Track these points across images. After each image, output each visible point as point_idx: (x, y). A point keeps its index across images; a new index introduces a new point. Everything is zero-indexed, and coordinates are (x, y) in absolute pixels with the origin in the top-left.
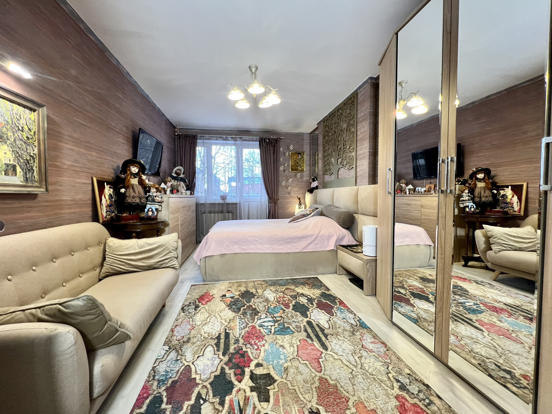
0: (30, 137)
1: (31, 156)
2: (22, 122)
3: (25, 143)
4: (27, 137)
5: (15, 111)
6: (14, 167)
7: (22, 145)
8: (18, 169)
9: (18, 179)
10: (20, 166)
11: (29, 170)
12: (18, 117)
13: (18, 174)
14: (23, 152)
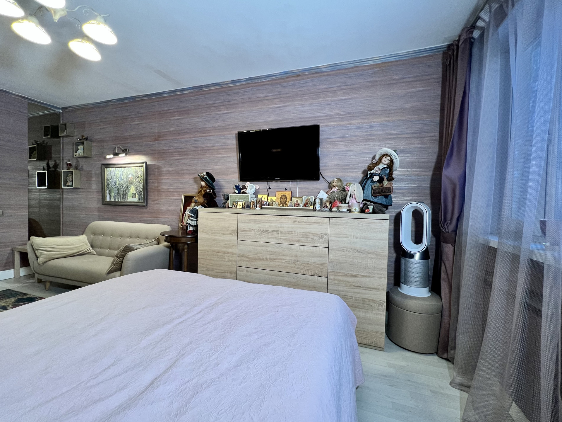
0: (141, 179)
1: (141, 188)
2: (139, 173)
3: (139, 183)
4: (140, 180)
5: (136, 170)
6: (135, 194)
7: (138, 184)
8: (137, 195)
9: (136, 200)
10: (137, 193)
11: (140, 195)
12: (137, 172)
13: (136, 197)
14: (138, 187)
